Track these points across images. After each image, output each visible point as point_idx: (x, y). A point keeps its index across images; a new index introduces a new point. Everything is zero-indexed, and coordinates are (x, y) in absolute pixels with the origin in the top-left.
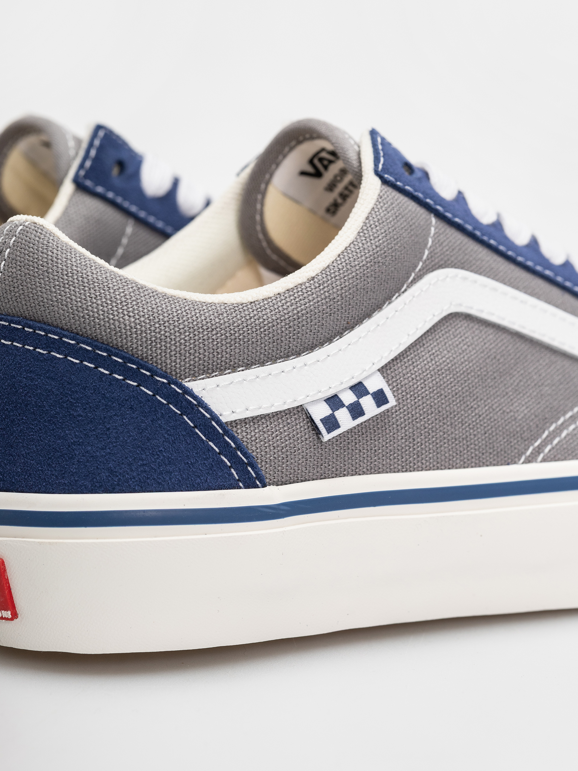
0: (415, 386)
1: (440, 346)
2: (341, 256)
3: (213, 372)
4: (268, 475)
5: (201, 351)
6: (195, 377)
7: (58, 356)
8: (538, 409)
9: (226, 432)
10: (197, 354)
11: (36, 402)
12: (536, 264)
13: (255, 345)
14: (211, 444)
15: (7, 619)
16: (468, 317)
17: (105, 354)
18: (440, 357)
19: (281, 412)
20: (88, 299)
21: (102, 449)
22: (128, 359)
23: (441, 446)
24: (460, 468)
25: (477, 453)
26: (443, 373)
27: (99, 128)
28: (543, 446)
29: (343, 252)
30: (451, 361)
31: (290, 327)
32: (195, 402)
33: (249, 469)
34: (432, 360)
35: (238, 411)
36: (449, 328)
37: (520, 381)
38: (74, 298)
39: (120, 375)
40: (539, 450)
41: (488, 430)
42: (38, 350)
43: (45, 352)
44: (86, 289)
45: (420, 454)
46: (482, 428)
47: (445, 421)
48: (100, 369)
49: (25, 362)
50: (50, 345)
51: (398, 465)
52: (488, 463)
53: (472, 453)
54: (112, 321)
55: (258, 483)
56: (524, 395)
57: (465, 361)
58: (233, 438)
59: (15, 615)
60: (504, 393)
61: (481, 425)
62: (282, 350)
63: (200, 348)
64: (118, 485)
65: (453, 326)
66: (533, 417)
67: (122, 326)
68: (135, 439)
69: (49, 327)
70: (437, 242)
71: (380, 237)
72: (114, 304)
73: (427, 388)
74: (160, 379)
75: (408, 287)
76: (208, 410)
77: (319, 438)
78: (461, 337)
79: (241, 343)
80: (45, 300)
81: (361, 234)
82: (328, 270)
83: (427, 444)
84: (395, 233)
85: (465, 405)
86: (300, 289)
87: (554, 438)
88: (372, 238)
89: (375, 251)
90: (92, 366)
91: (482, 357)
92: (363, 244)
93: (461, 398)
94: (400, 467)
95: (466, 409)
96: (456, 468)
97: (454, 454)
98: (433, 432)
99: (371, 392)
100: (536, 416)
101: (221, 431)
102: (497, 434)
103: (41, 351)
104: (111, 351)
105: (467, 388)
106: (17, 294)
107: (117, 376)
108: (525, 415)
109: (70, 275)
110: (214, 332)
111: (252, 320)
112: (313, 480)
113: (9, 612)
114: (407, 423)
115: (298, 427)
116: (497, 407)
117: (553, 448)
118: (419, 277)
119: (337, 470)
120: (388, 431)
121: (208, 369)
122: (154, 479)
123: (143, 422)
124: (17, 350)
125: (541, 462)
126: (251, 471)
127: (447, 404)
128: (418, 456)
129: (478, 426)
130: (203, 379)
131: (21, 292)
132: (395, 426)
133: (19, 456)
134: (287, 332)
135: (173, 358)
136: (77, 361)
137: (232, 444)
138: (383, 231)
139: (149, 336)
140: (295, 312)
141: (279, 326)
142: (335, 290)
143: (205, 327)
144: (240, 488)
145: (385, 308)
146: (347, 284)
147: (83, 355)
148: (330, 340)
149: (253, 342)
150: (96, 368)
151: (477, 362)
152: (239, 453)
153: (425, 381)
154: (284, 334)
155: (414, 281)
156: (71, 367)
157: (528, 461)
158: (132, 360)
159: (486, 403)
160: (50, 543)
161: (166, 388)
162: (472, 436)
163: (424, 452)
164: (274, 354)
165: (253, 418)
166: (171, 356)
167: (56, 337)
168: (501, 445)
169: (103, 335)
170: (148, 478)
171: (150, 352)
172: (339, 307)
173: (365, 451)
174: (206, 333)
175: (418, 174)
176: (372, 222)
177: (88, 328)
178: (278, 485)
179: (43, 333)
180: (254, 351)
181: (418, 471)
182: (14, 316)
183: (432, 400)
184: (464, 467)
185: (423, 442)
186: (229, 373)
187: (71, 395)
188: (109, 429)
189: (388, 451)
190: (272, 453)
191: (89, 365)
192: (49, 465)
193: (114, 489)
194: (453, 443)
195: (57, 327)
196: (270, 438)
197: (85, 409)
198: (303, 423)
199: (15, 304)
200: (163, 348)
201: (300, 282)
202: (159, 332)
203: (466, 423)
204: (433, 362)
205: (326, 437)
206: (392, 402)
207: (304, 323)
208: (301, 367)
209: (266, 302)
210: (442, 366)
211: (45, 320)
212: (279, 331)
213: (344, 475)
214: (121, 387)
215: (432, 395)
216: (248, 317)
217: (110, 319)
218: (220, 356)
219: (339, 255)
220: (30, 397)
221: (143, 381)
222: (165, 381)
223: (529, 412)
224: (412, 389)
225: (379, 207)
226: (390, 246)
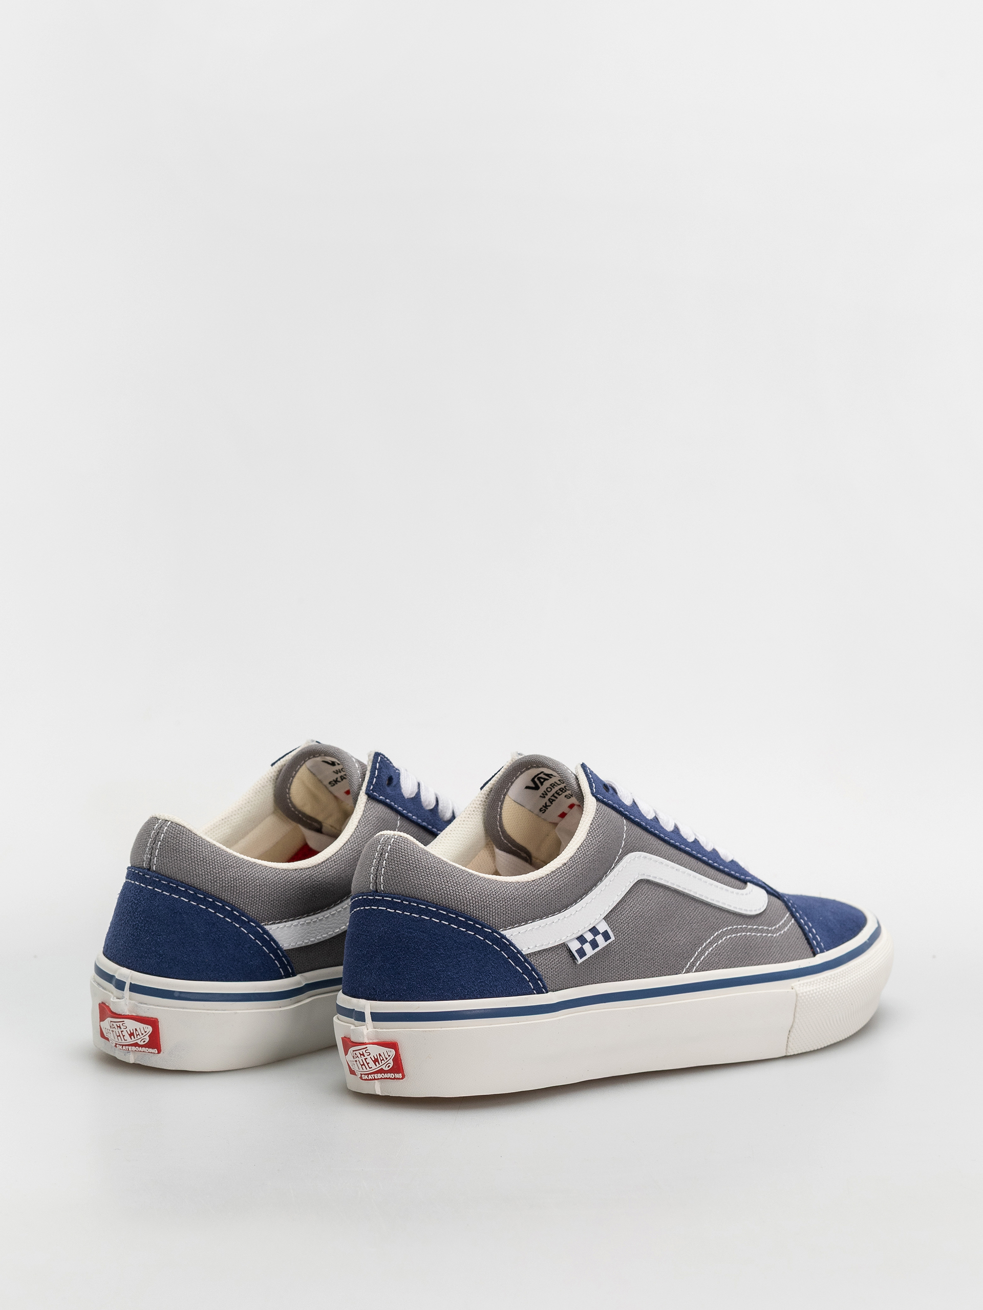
0: (623, 927)
1: (634, 901)
2: (580, 849)
3: (516, 924)
4: (548, 986)
5: (509, 912)
6: (505, 928)
7: (426, 918)
8: (691, 938)
9: (526, 961)
10: (507, 914)
11: (414, 947)
12: (692, 850)
13: (538, 907)
14: (517, 968)
15: (399, 1079)
16: (648, 882)
17: (454, 916)
18: (635, 908)
19: (553, 947)
20: (443, 883)
21: (457, 973)
22: (468, 919)
23: (639, 964)
24: (650, 977)
25: (659, 967)
26: (638, 918)
27: (377, 755)
28: (695, 962)
29: (580, 847)
30: (642, 911)
31: (556, 895)
32: (508, 943)
33: (539, 982)
34: (631, 910)
35: (531, 947)
36: (638, 890)
37: (680, 921)
38: (434, 883)
39: (464, 928)
40: (693, 965)
41: (665, 953)
42: (413, 915)
43: (418, 916)
44: (441, 877)
45: (628, 969)
46: (661, 952)
47: (641, 948)
48: (452, 925)
49: (406, 922)
50: (421, 912)
51: (616, 977)
52: (665, 974)
53: (656, 968)
54: (458, 896)
55: (544, 990)
56: (682, 929)
57: (650, 910)
58: (530, 964)
59: (403, 1076)
60: (672, 929)
61: (661, 950)
62: (552, 909)
63: (509, 910)
64: (468, 994)
65: (640, 888)
66: (689, 943)
67: (464, 899)
68: (475, 967)
69: (419, 901)
70: (628, 835)
71: (600, 836)
72: (459, 886)
73: (630, 928)
74: (487, 930)
75: (615, 866)
76: (515, 947)
77: (574, 962)
78: (645, 895)
79: (531, 906)
80: (417, 885)
81: (589, 834)
82: (573, 858)
83: (632, 963)
84: (608, 832)
85: (651, 938)
86: (559, 871)
87: (701, 956)
88: (596, 836)
89: (598, 845)
90: (447, 923)
91: (658, 907)
92: (591, 841)
93: (649, 934)
94: (617, 978)
95: (652, 940)
96: (648, 978)
97: (647, 969)
98: (634, 955)
99: (601, 933)
100: (690, 943)
101: (523, 960)
102: (669, 955)
103: (416, 915)
104: (458, 914)
105: (652, 927)
106: (397, 881)
107: (462, 929)
108: (684, 942)
109: (430, 869)
110: (516, 900)
111: (535, 892)
112: (572, 987)
113: (401, 1074)
114: (620, 950)
115: (563, 955)
116: (668, 938)
117: (701, 963)
118: (621, 859)
119: (584, 981)
120: (610, 956)
121: (513, 922)
122: (488, 990)
123: (479, 956)
124: (399, 915)
125: (695, 972)
126: (540, 984)
127: (642, 937)
128: (627, 971)
129: (659, 950)
130: (510, 929)
131: (400, 880)
132: (613, 953)
133: (404, 979)
134: (555, 898)
135: (494, 917)
136: (438, 921)
137: (530, 967)
138: (601, 832)
139: (480, 905)
140: (558, 885)
141: (550, 895)
142: (578, 871)
143: (510, 898)
144: (535, 994)
145: (604, 879)
146: (585, 866)
147: (441, 917)
148: (576, 902)
149: (537, 905)
150: (449, 924)
151: (656, 910)
152: (533, 973)
153: (629, 924)
154: (553, 899)
155: (618, 861)
156: (435, 925)
157: (687, 972)
158: (471, 919)
159: (663, 936)
160: (429, 1031)
161: (491, 935)
162: (656, 957)
163: (630, 968)
164: (548, 912)
165: (539, 951)
166: (493, 916)
167: (424, 907)
168: (672, 962)
169: (453, 904)
170: (484, 990)
171: (480, 914)
172: (581, 881)
173: (598, 969)
174: (511, 901)
175: (611, 791)
176: (594, 827)
177: (444, 900)
178: (553, 992)
179: (416, 905)
180: (537, 911)
181: (627, 980)
182: (395, 894)
183: (633, 935)
184: (652, 977)
185: (629, 962)
186: (524, 925)
187: (436, 942)
188: (460, 961)
189: (610, 968)
190: (550, 972)
191: (445, 923)
192: (425, 984)
193: (465, 997)
194: (646, 962)
195: (424, 900)
196: (549, 963)
197: (445, 950)
198: (566, 954)
199: (396, 887)
200: (488, 911)
201: (559, 867)
202: (486, 902)
203: (652, 949)
204: (632, 912)
205: (580, 961)
206: (613, 938)
207: (563, 892)
208: (563, 919)
209: (541, 880)
210: (637, 914)
211: (417, 896)
212: (550, 898)
213: (588, 984)
214: (465, 935)
215: (633, 932)
216: (533, 890)
217: (457, 895)
218: (519, 914)
219: (578, 849)
220: (410, 943)
221: (478, 931)
222: (490, 931)
223: (686, 940)
224: (622, 929)
225: (597, 816)
226: (606, 841)
